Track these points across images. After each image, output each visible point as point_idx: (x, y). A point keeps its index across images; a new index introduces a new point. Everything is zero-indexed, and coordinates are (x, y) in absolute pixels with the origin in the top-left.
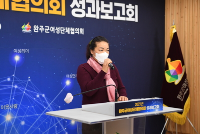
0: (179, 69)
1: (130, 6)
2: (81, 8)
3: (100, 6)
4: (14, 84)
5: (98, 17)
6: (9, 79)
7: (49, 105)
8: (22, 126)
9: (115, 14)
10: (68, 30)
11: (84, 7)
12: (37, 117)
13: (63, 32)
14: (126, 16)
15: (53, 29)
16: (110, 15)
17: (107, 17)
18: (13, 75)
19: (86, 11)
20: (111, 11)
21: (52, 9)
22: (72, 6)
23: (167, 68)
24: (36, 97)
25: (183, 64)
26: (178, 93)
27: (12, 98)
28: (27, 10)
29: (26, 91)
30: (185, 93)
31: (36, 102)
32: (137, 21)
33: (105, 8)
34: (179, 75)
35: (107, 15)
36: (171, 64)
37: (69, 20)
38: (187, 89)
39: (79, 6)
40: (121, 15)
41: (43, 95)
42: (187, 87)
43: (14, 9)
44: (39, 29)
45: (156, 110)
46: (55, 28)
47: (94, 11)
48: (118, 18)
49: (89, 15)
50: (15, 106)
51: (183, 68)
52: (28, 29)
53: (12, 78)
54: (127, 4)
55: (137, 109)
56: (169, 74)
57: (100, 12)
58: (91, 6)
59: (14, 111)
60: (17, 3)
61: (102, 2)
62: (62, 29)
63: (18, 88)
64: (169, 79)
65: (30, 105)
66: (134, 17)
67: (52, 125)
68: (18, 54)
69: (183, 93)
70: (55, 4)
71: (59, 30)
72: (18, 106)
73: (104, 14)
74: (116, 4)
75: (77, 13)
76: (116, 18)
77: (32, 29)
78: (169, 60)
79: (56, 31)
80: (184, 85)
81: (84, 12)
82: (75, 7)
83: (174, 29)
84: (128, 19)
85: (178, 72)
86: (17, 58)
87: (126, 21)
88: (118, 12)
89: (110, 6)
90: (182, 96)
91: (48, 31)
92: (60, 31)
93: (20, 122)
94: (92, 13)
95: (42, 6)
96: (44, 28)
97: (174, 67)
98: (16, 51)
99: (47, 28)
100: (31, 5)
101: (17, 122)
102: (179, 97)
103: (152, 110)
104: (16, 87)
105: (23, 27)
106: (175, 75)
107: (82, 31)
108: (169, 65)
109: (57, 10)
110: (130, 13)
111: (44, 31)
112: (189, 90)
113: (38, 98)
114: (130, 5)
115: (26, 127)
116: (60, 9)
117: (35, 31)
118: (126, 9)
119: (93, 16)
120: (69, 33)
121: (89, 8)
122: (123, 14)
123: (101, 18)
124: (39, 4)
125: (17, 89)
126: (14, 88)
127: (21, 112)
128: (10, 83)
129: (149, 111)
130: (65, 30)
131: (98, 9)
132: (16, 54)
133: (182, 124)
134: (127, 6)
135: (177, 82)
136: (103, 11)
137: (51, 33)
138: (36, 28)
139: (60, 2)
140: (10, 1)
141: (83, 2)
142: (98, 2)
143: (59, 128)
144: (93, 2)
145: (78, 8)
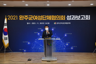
10: (66, 23)
12: (57, 42)
13: (64, 24)
14: (85, 18)
16: (79, 18)
19: (71, 18)
32: (89, 19)
33: (77, 17)
37: (66, 21)
40: (83, 18)
45: (54, 39)
49: (72, 19)
61: (77, 16)
67: (61, 44)
70: (62, 18)
73: (77, 19)
76: (81, 19)
77: (56, 23)
79: (62, 24)
82: (68, 18)
86: (53, 30)
87: (85, 20)
89: (80, 16)
91: (60, 24)
94: (73, 19)
98: (53, 28)
100: (56, 18)
105: (54, 23)
107: (70, 23)
116: (64, 19)
118: (85, 17)
119: (74, 19)
129: (52, 39)
131: (75, 17)
134: (86, 16)
138: (57, 23)
139: (64, 17)
140: (52, 18)
141: (70, 16)
142: (75, 16)
143: (63, 45)
144: (74, 16)
145: (69, 18)
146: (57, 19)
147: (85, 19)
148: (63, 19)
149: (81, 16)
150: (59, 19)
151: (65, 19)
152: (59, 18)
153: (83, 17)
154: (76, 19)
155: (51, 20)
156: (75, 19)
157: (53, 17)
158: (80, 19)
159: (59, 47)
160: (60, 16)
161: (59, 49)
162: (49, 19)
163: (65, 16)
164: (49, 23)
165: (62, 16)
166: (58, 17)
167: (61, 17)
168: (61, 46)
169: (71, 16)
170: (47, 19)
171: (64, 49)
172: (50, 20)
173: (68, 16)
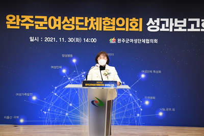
2: (156, 25)
3: (174, 22)
10: (144, 41)
11: (158, 24)
13: (140, 42)
16: (183, 28)
17: (180, 30)
19: (160, 27)
21: (132, 28)
22: (148, 24)
28: (114, 30)
33: (178, 24)
35: (180, 28)
37: (145, 34)
39: (153, 24)
40: (195, 27)
43: (105, 29)
44: (121, 41)
45: (112, 87)
46: (134, 40)
47: (167, 26)
48: (192, 30)
49: (163, 29)
52: (114, 41)
54: (202, 18)
55: (98, 85)
57: (173, 26)
58: (165, 23)
60: (107, 26)
61: (176, 20)
62: (139, 40)
67: (130, 102)
70: (134, 24)
71: (137, 41)
73: (178, 28)
74: (191, 20)
75: (152, 29)
76: (189, 30)
77: (117, 41)
79: (134, 42)
81: (158, 28)
82: (151, 25)
84: (202, 30)
88: (192, 25)
89: (185, 21)
91: (128, 42)
94: (166, 28)
96: (125, 40)
99: (128, 40)
100: (116, 26)
105: (110, 40)
107: (156, 41)
109: (136, 28)
111: (125, 42)
116: (138, 27)
117: (118, 42)
118: (201, 23)
119: (168, 30)
120: (144, 42)
121: (163, 25)
122: (198, 26)
124: (122, 25)
129: (107, 87)
130: (142, 41)
131: (172, 24)
134: (202, 20)
136: (176, 25)
137: (131, 43)
138: (119, 40)
139: (138, 22)
140: (103, 25)
141: (158, 21)
142: (171, 20)
143: (135, 105)
144: (167, 20)
145: (154, 25)
146: (117, 29)
147: (199, 30)
148: (137, 30)
149: (187, 20)
150: (123, 29)
151: (141, 30)
152: (124, 27)
153: (195, 23)
154: (175, 30)
155: (101, 29)
156: (171, 30)
157: (107, 23)
158: (185, 30)
159: (123, 109)
160: (127, 19)
161: (122, 115)
162: (94, 28)
163: (141, 20)
164: (94, 40)
165: (134, 19)
166: (120, 22)
167: (130, 22)
168: (130, 106)
169: (158, 19)
170: (90, 28)
171: (138, 115)
172: (97, 29)
173: (151, 20)
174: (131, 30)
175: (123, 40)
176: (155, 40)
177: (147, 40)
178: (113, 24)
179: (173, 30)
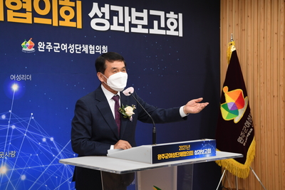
0: (240, 102)
1: (172, 15)
2: (103, 17)
3: (130, 15)
4: (11, 124)
5: (127, 31)
6: (4, 117)
7: (60, 153)
8: (22, 181)
9: (150, 26)
10: (85, 49)
11: (107, 16)
12: (43, 169)
13: (78, 50)
14: (166, 28)
15: (65, 47)
16: (144, 27)
17: (139, 30)
18: (10, 111)
19: (111, 22)
20: (145, 22)
21: (64, 20)
22: (91, 15)
23: (223, 100)
24: (41, 141)
25: (246, 94)
26: (239, 135)
27: (8, 143)
28: (29, 21)
29: (27, 133)
30: (249, 134)
31: (41, 148)
32: (181, 35)
34: (239, 110)
35: (140, 27)
36: (228, 94)
37: (86, 35)
38: (251, 130)
39: (100, 15)
40: (159, 28)
41: (52, 139)
42: (251, 127)
43: (10, 19)
44: (45, 47)
45: (207, 155)
46: (68, 46)
47: (121, 21)
48: (155, 31)
49: (115, 27)
50: (13, 154)
51: (246, 99)
52: (30, 47)
53: (8, 116)
54: (167, 12)
55: (182, 154)
56: (226, 108)
57: (130, 22)
58: (118, 16)
59: (10, 161)
60: (14, 11)
61: (133, 10)
62: (78, 47)
63: (17, 128)
64: (226, 115)
65: (33, 153)
66: (177, 30)
68: (16, 81)
69: (246, 134)
70: (67, 13)
71: (73, 48)
72: (16, 154)
73: (136, 26)
74: (153, 12)
75: (97, 24)
76: (152, 31)
77: (36, 47)
78: (225, 89)
79: (68, 50)
80: (247, 123)
81: (107, 23)
82: (96, 16)
83: (233, 46)
84: (169, 33)
85: (238, 105)
86: (15, 87)
87: (166, 35)
88: (156, 23)
89: (144, 14)
90: (244, 138)
91: (58, 49)
92: (75, 50)
93: (19, 176)
94: (119, 24)
95: (49, 16)
96: (53, 45)
97: (233, 99)
98: (14, 77)
99: (57, 46)
100: (35, 14)
101: (15, 176)
102: (240, 140)
103: (202, 156)
104: (13, 127)
105: (23, 44)
106: (234, 110)
107: (105, 49)
108: (226, 95)
109: (71, 21)
110: (172, 24)
111: (52, 50)
112: (253, 131)
113: (44, 143)
114: (172, 13)
115: (27, 183)
116: (74, 20)
117: (40, 50)
118: (166, 19)
119: (121, 29)
120: (87, 52)
121: (115, 18)
122: (163, 25)
123: (132, 31)
124: (46, 12)
125: (15, 130)
126: (10, 129)
127: (20, 163)
128: (5, 122)
130: (82, 49)
131: (127, 19)
132: (13, 81)
133: (244, 177)
134: (168, 15)
135: (237, 120)
136: (134, 21)
137: (62, 52)
138: (41, 46)
139: (75, 9)
140: (6, 9)
141: (106, 9)
142: (127, 9)
144: (119, 9)
146: (37, 20)
148: (73, 24)
149: (148, 12)
150: (48, 21)
151: (80, 26)
155: (1, 18)
157: (14, 4)
163: (79, 3)
165: (67, 2)
166: (42, 6)
167: (59, 7)
169: (107, 6)
173: (95, 5)
174: (62, 23)
175: (49, 47)
176: (104, 47)
177: (91, 46)
178: (28, 7)
179: (130, 30)
